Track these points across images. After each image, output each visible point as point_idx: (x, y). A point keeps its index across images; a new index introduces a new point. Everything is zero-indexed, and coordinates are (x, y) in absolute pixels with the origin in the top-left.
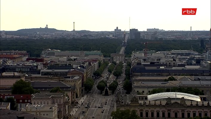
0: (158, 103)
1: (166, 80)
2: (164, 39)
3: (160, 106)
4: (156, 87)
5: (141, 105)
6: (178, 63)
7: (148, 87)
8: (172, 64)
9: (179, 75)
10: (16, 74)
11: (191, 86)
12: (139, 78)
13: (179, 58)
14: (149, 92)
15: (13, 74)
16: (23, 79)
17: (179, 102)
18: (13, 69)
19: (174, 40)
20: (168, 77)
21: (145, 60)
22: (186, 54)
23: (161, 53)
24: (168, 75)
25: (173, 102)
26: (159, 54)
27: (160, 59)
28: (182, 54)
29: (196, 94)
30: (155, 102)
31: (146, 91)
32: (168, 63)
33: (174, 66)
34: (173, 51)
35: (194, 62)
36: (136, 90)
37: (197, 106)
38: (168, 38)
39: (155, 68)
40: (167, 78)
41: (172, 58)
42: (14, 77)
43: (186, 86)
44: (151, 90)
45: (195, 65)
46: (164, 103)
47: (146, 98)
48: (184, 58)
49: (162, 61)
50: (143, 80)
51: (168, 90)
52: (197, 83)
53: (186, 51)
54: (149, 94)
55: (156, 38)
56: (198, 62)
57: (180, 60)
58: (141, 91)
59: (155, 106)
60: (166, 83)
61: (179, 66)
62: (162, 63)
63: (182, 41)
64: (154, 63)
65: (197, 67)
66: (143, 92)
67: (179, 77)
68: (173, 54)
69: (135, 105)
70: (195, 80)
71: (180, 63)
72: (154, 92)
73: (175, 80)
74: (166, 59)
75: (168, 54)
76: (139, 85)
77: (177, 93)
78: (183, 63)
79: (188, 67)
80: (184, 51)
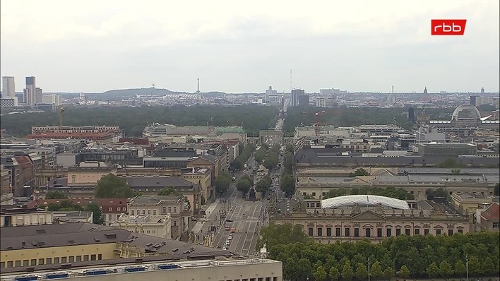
0: (338, 212)
1: (351, 175)
2: (348, 107)
3: (342, 218)
4: (335, 186)
5: (310, 217)
6: (372, 147)
7: (322, 187)
8: (362, 147)
9: (373, 166)
10: (102, 164)
11: (393, 184)
12: (307, 171)
13: (373, 138)
14: (324, 194)
15: (97, 165)
16: (114, 173)
17: (373, 210)
18: (97, 157)
19: (365, 109)
20: (355, 170)
21: (316, 141)
22: (385, 131)
23: (342, 130)
24: (356, 167)
25: (363, 210)
26: (340, 132)
27: (341, 140)
28: (378, 132)
29: (402, 198)
30: (333, 211)
31: (318, 193)
32: (355, 146)
33: (365, 152)
34: (363, 127)
35: (397, 145)
36: (302, 191)
37: (403, 217)
38: (355, 104)
39: (333, 155)
40: (353, 171)
41: (362, 138)
42: (98, 170)
43: (385, 184)
44: (327, 191)
45: (400, 150)
46: (348, 212)
47: (319, 205)
48: (382, 138)
49: (344, 143)
50: (315, 175)
51: (355, 192)
52: (403, 179)
53: (386, 127)
54: (324, 199)
55: (336, 105)
56: (405, 145)
57: (375, 141)
58: (309, 192)
59: (334, 217)
60: (352, 180)
61: (374, 151)
62: (345, 147)
63: (378, 109)
64: (331, 146)
65: (404, 153)
66: (314, 194)
67: (374, 170)
68: (363, 131)
69: (299, 215)
70: (399, 174)
71: (375, 147)
72: (332, 195)
73: (367, 174)
74: (352, 140)
75: (355, 132)
76: (306, 183)
77: (369, 196)
78: (379, 147)
79: (387, 153)
80: (381, 127)
